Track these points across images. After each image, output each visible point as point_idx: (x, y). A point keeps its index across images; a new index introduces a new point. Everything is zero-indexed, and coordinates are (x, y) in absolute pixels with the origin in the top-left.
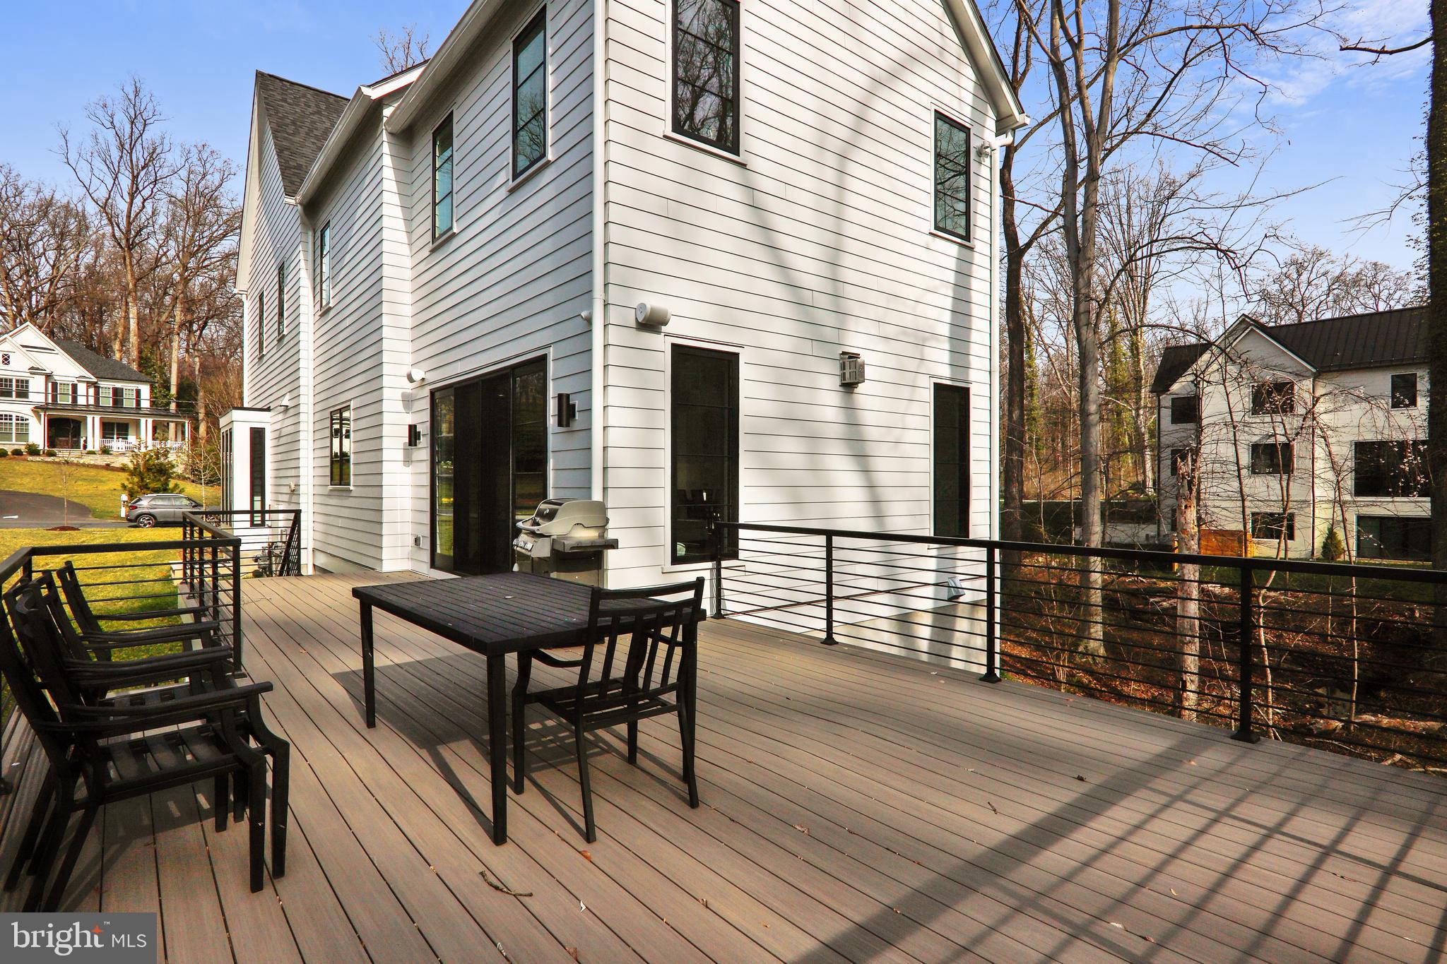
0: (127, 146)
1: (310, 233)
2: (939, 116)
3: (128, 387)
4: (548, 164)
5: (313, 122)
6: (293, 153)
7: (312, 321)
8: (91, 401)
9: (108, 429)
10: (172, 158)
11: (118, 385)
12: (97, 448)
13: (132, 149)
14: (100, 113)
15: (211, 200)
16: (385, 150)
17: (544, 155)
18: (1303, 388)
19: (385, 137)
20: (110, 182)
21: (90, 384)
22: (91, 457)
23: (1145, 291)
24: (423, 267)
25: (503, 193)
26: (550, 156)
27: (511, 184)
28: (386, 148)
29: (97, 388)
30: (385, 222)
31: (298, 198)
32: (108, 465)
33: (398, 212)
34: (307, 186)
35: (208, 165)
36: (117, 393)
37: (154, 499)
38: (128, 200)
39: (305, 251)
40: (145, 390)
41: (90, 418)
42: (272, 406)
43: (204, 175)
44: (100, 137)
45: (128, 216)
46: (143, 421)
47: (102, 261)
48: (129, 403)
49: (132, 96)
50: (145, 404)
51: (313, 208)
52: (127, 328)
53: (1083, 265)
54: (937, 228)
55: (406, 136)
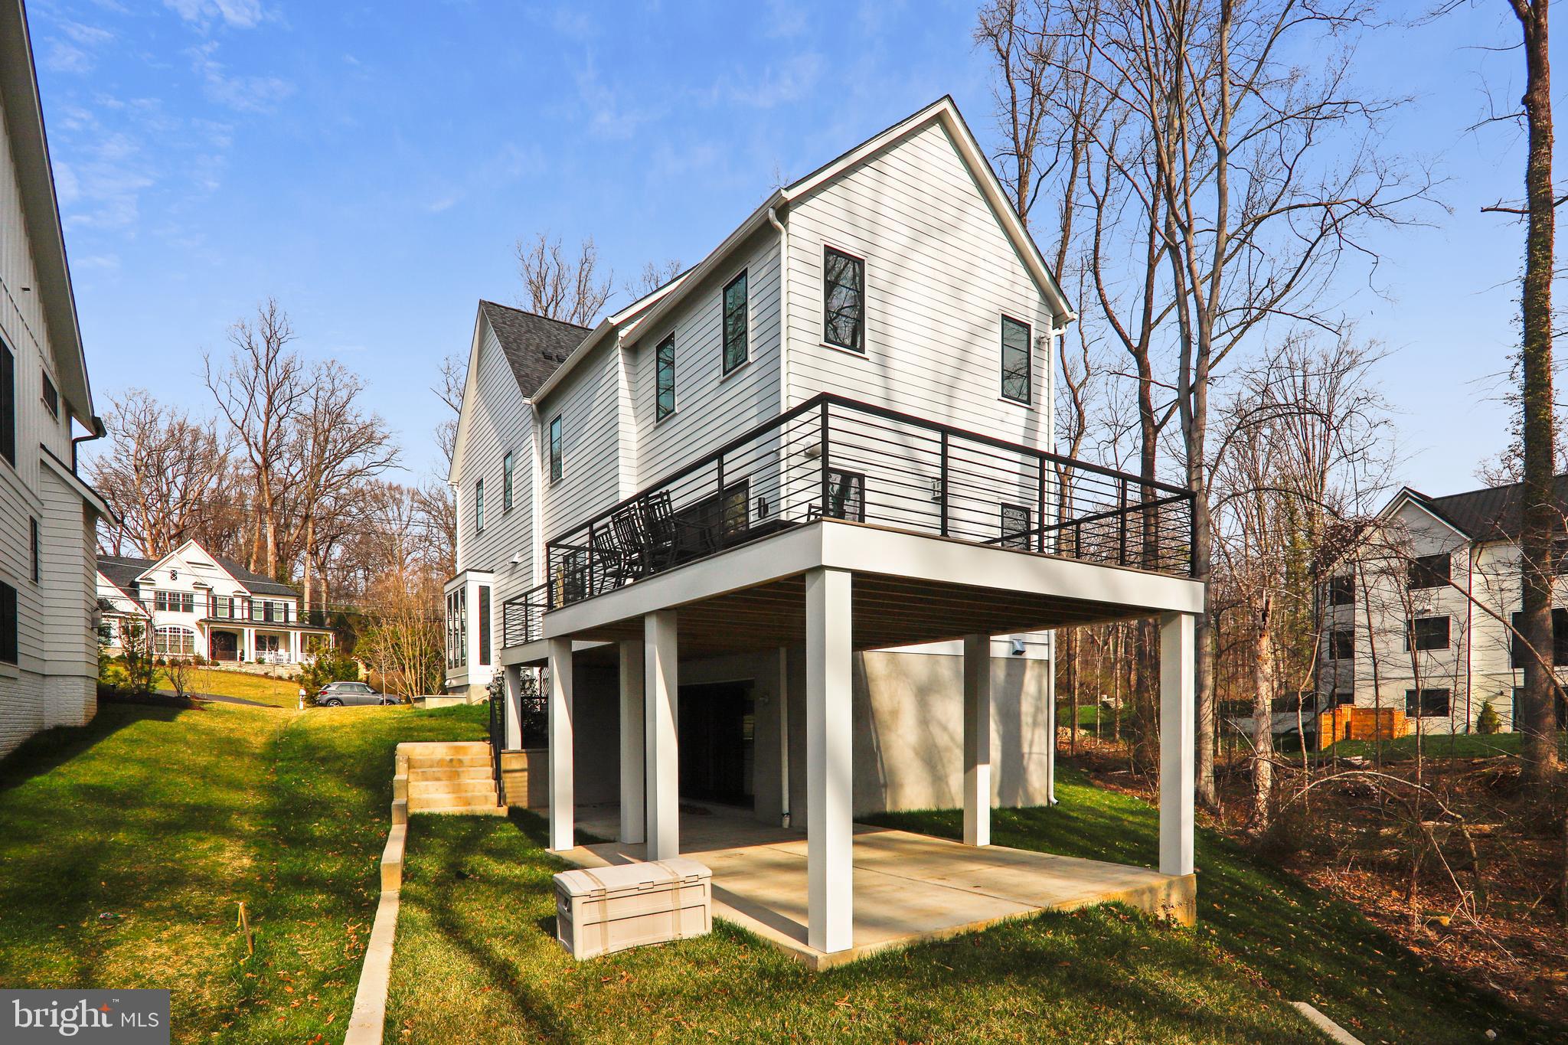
0: (263, 366)
1: (540, 426)
2: (1005, 318)
3: (278, 602)
4: (750, 364)
5: (528, 339)
6: (521, 365)
7: (541, 492)
8: (246, 615)
9: (261, 642)
10: (304, 377)
11: (269, 599)
12: (253, 660)
13: (267, 369)
14: (239, 335)
15: (337, 417)
16: (618, 358)
17: (746, 359)
18: (1460, 558)
19: (620, 350)
20: (246, 402)
21: (244, 599)
22: (251, 666)
23: (1323, 472)
24: (648, 439)
25: (716, 383)
26: (751, 359)
27: (722, 378)
28: (620, 358)
29: (250, 602)
30: (621, 410)
31: (535, 398)
32: (266, 674)
33: (629, 403)
34: (543, 390)
35: (336, 382)
36: (268, 609)
37: (341, 685)
38: (264, 419)
39: (536, 440)
40: (293, 605)
41: (246, 630)
42: (495, 569)
43: (333, 393)
44: (239, 358)
45: (265, 436)
46: (292, 633)
47: (224, 484)
48: (278, 618)
49: (268, 317)
50: (293, 617)
51: (543, 407)
52: (263, 547)
53: (1196, 435)
54: (1003, 395)
55: (634, 350)
